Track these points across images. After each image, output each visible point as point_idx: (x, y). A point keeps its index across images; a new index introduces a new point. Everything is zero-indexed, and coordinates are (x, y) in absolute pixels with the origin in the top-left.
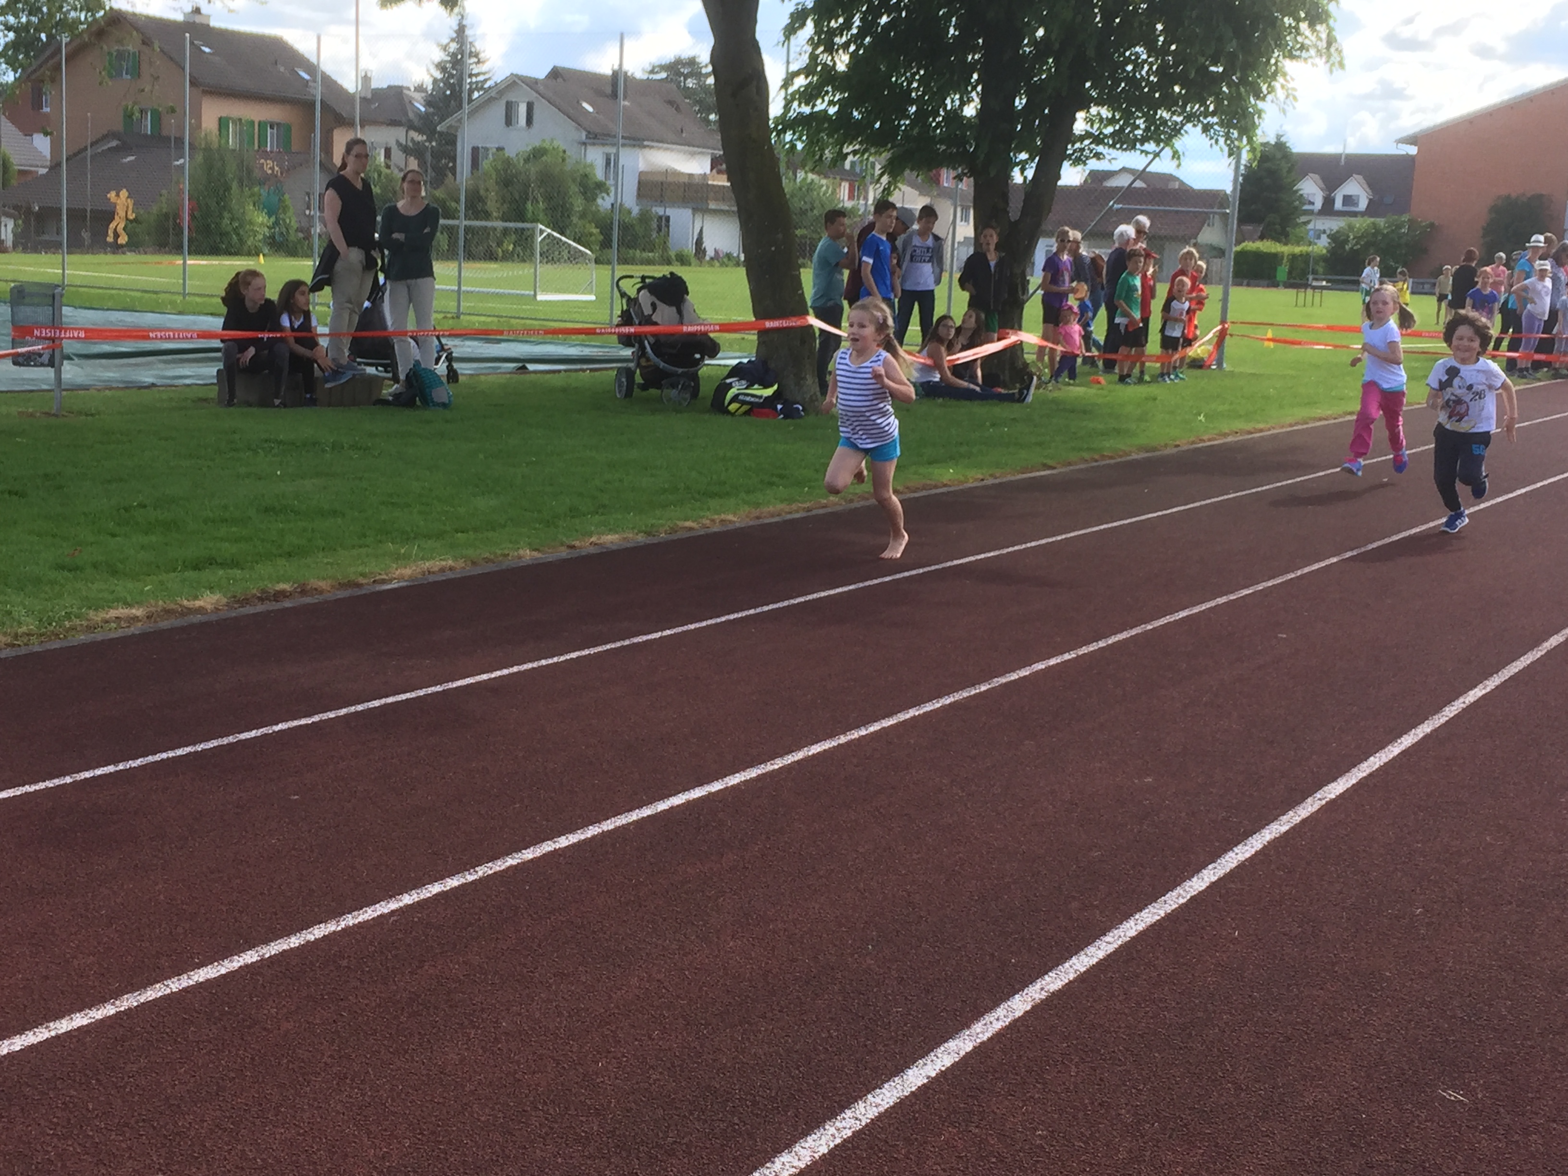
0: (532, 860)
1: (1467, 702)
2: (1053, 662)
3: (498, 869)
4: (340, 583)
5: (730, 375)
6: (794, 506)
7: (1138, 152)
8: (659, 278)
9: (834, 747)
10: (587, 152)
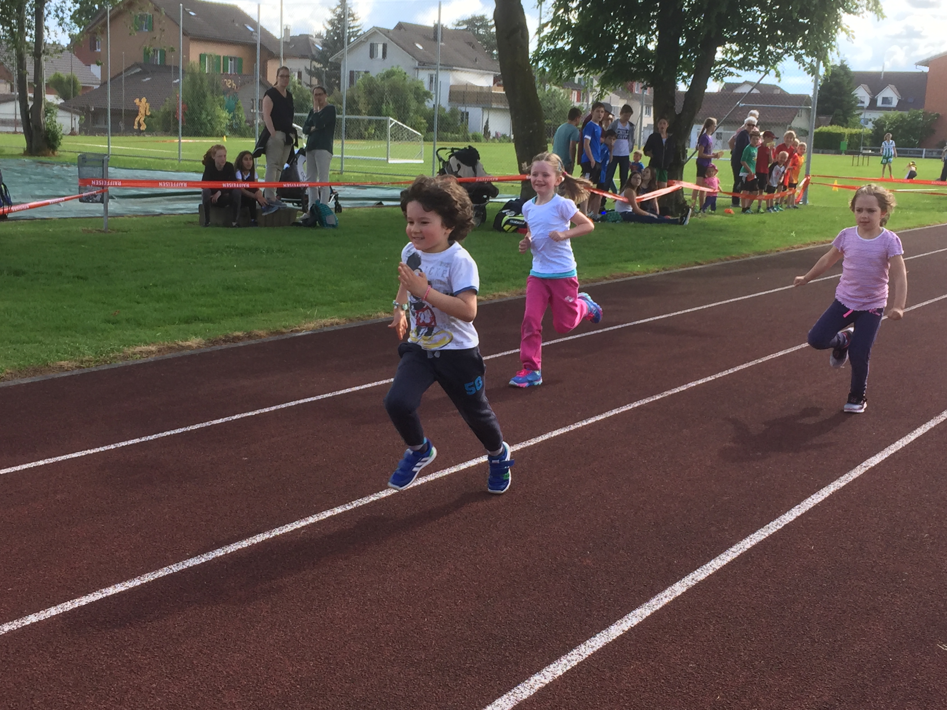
0: (384, 498)
3: (365, 502)
4: (271, 332)
5: (504, 208)
7: (755, 71)
8: (462, 150)
9: (567, 432)
10: (419, 74)
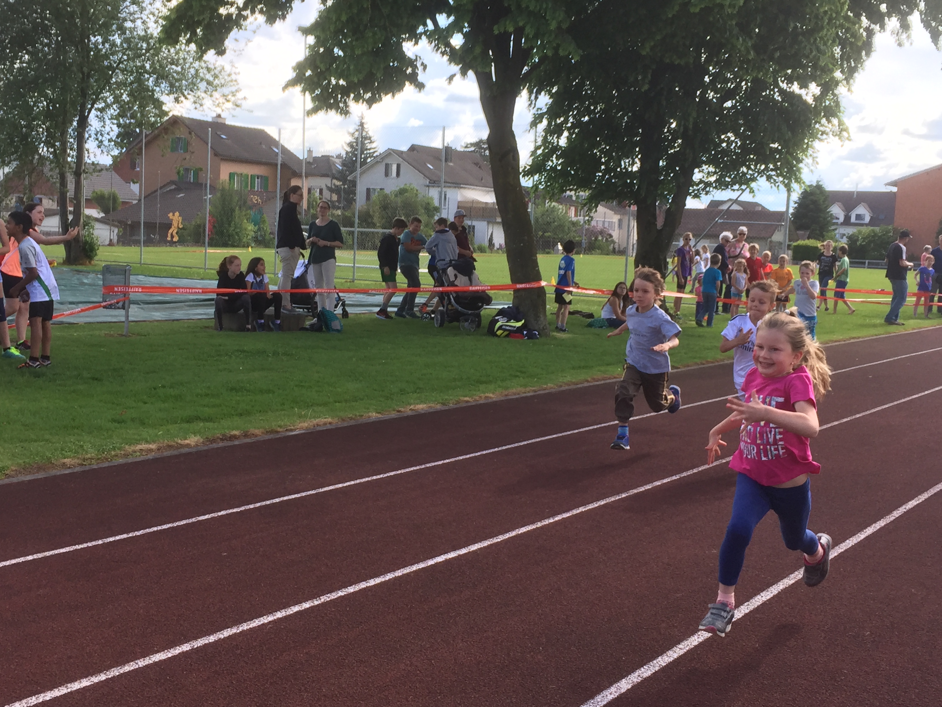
0: (353, 592)
1: (907, 508)
2: (665, 481)
3: (333, 598)
4: (267, 431)
5: (497, 315)
6: (528, 389)
9: (534, 529)
10: (430, 191)
